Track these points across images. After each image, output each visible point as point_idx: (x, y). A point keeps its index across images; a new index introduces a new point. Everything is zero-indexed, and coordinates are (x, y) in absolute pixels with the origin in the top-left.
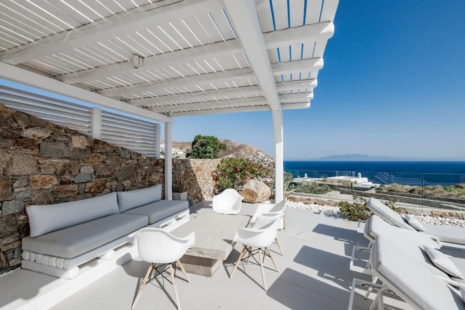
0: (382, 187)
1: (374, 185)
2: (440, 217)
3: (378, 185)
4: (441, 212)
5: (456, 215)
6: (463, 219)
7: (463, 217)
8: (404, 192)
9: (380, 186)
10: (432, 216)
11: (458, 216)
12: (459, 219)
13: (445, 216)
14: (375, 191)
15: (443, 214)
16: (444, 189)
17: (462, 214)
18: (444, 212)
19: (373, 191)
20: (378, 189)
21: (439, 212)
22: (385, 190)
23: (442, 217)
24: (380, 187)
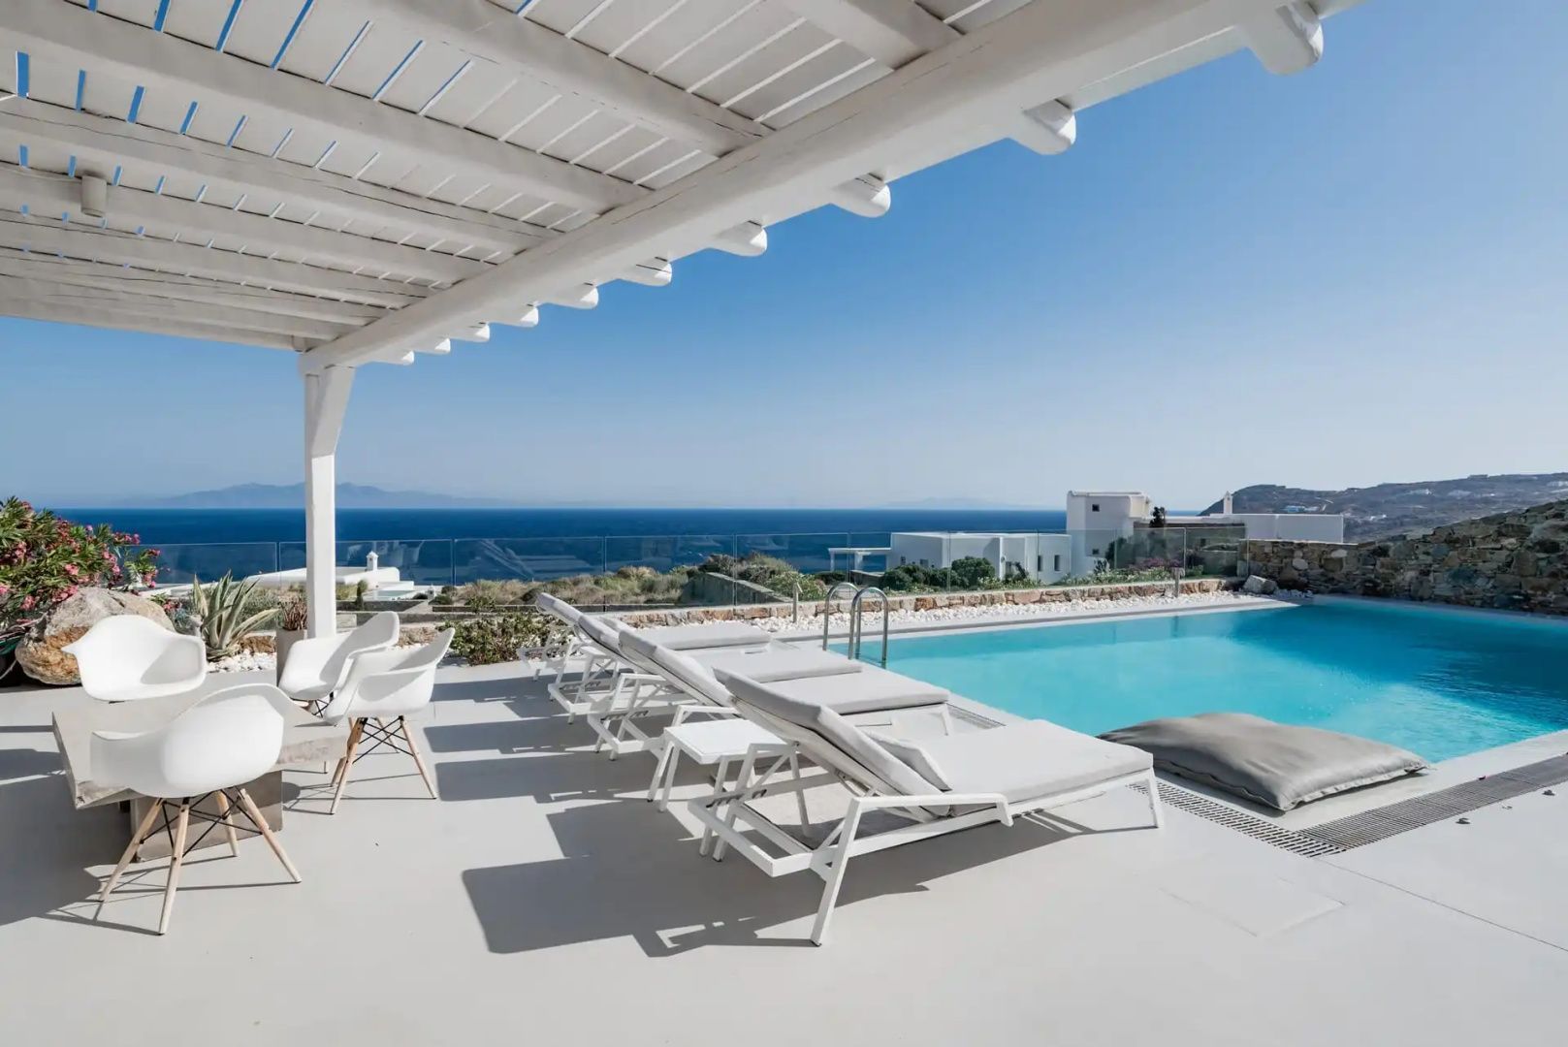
0: (450, 593)
1: (423, 590)
3: (437, 589)
8: (511, 603)
9: (444, 591)
14: (431, 607)
16: (595, 583)
19: (425, 608)
20: (438, 600)
22: (458, 601)
24: (444, 595)
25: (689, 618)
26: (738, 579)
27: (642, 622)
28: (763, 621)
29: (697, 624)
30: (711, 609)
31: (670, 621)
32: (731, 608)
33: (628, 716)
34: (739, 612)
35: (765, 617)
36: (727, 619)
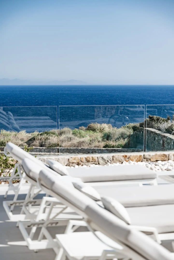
2: (77, 165)
4: (78, 158)
5: (92, 159)
6: (99, 164)
7: (99, 161)
10: (69, 166)
11: (94, 161)
12: (95, 164)
13: (82, 163)
15: (80, 161)
16: (73, 134)
17: (97, 157)
18: (80, 158)
21: (76, 159)
23: (79, 165)
25: (113, 160)
26: (165, 133)
27: (82, 162)
28: (163, 163)
29: (118, 164)
30: (128, 154)
31: (101, 161)
32: (142, 154)
33: (45, 225)
34: (147, 157)
35: (165, 160)
36: (139, 161)
